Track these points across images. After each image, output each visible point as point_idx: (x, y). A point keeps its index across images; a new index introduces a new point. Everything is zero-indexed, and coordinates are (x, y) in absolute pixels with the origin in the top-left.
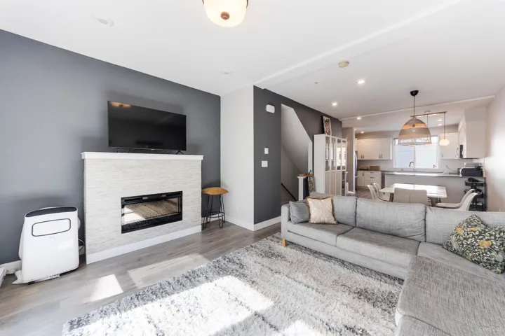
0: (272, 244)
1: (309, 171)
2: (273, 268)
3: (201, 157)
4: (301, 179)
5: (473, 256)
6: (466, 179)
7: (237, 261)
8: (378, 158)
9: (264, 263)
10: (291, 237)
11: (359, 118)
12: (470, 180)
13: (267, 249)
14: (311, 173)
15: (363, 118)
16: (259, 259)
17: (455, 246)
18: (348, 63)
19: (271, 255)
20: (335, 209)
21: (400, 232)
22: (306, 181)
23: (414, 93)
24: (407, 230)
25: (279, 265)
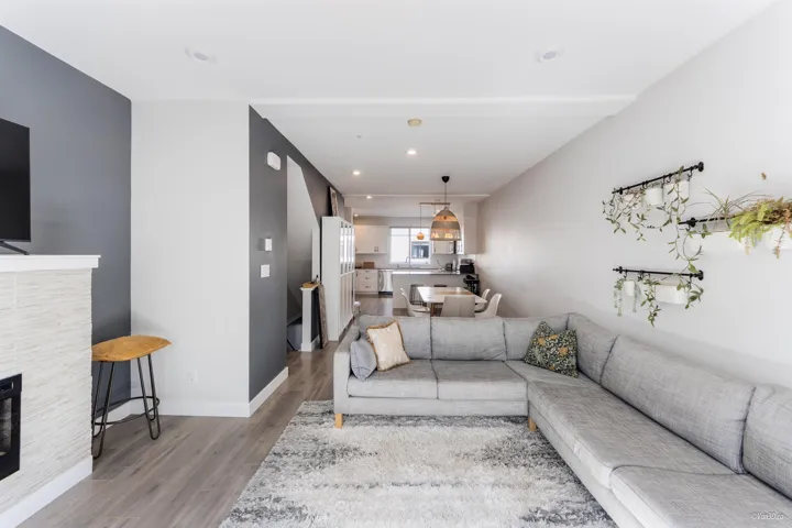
0: (311, 431)
1: (314, 277)
2: (357, 481)
3: (92, 261)
4: (307, 292)
5: (557, 366)
6: (464, 276)
7: (279, 507)
8: (373, 252)
9: (337, 480)
10: (355, 406)
11: (369, 197)
12: (468, 277)
13: (311, 447)
14: (318, 279)
15: (374, 199)
16: (316, 475)
17: (539, 358)
18: (420, 121)
19: (328, 455)
20: (406, 340)
21: (484, 355)
22: (316, 295)
23: (446, 179)
24: (492, 350)
25: (362, 469)
